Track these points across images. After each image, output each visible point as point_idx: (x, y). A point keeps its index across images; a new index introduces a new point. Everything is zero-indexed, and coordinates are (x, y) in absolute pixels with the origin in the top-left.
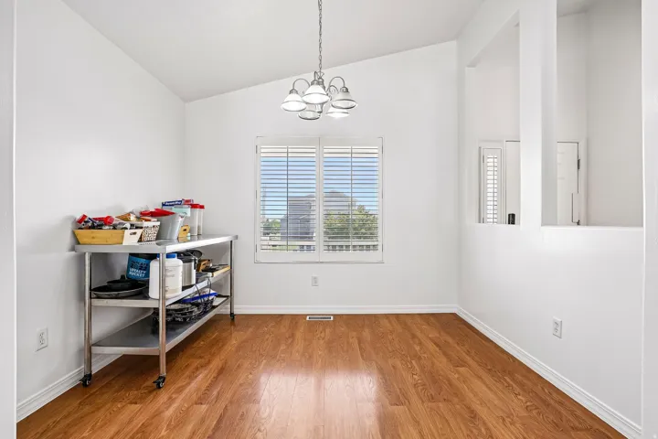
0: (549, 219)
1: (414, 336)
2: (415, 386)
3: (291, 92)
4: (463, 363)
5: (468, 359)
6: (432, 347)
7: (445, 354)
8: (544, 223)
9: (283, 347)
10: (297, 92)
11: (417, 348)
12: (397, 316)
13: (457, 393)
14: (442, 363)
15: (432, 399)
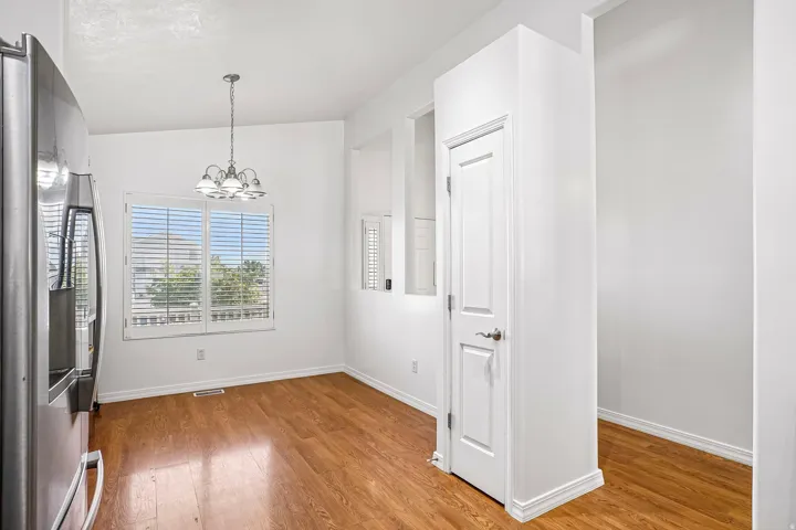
0: (409, 290)
1: (310, 394)
2: (319, 424)
3: (204, 177)
4: (352, 405)
5: (357, 403)
6: (326, 399)
7: (338, 402)
8: (407, 293)
9: (183, 422)
10: (210, 178)
11: (315, 402)
12: (290, 381)
13: (352, 424)
14: (336, 409)
15: (333, 430)
